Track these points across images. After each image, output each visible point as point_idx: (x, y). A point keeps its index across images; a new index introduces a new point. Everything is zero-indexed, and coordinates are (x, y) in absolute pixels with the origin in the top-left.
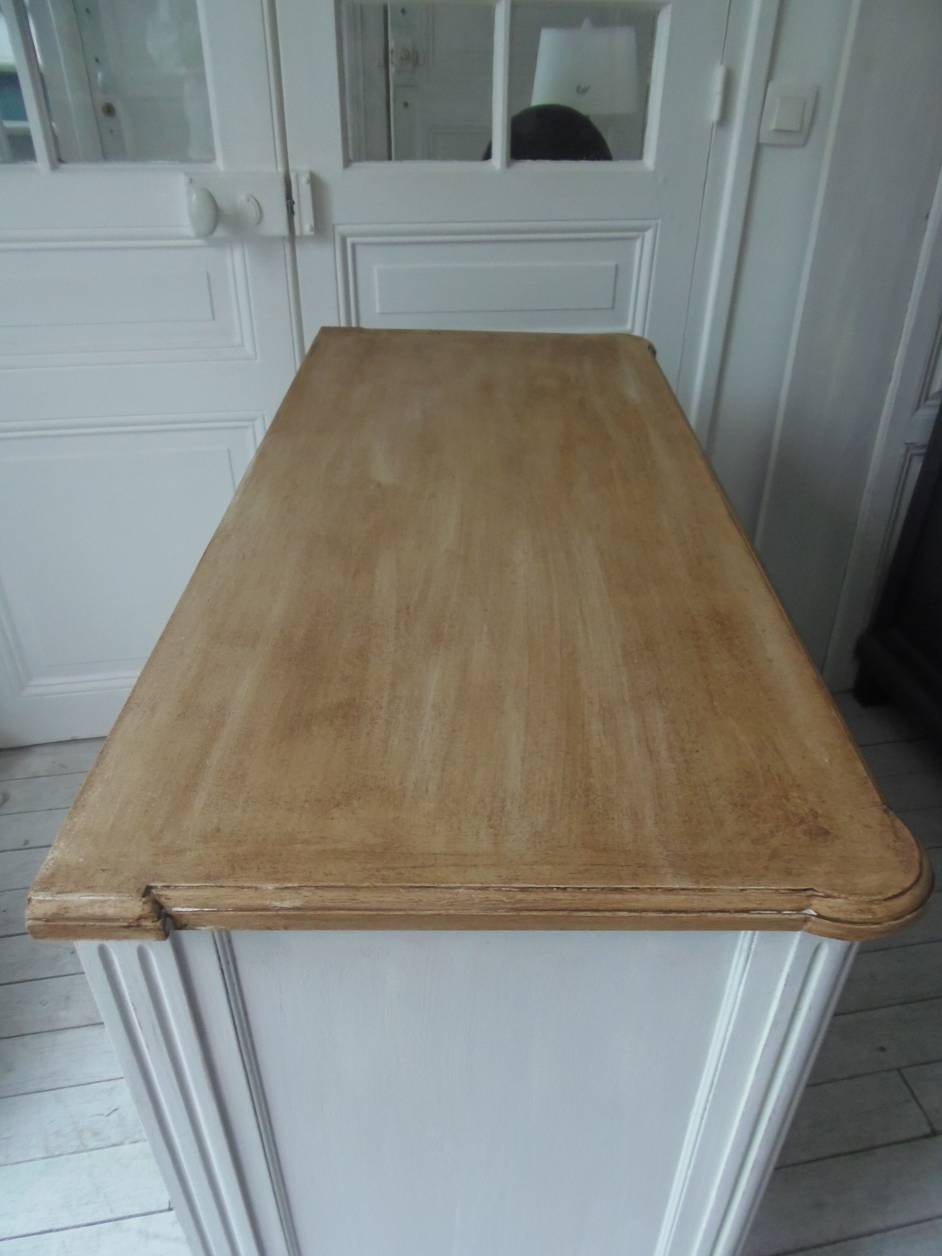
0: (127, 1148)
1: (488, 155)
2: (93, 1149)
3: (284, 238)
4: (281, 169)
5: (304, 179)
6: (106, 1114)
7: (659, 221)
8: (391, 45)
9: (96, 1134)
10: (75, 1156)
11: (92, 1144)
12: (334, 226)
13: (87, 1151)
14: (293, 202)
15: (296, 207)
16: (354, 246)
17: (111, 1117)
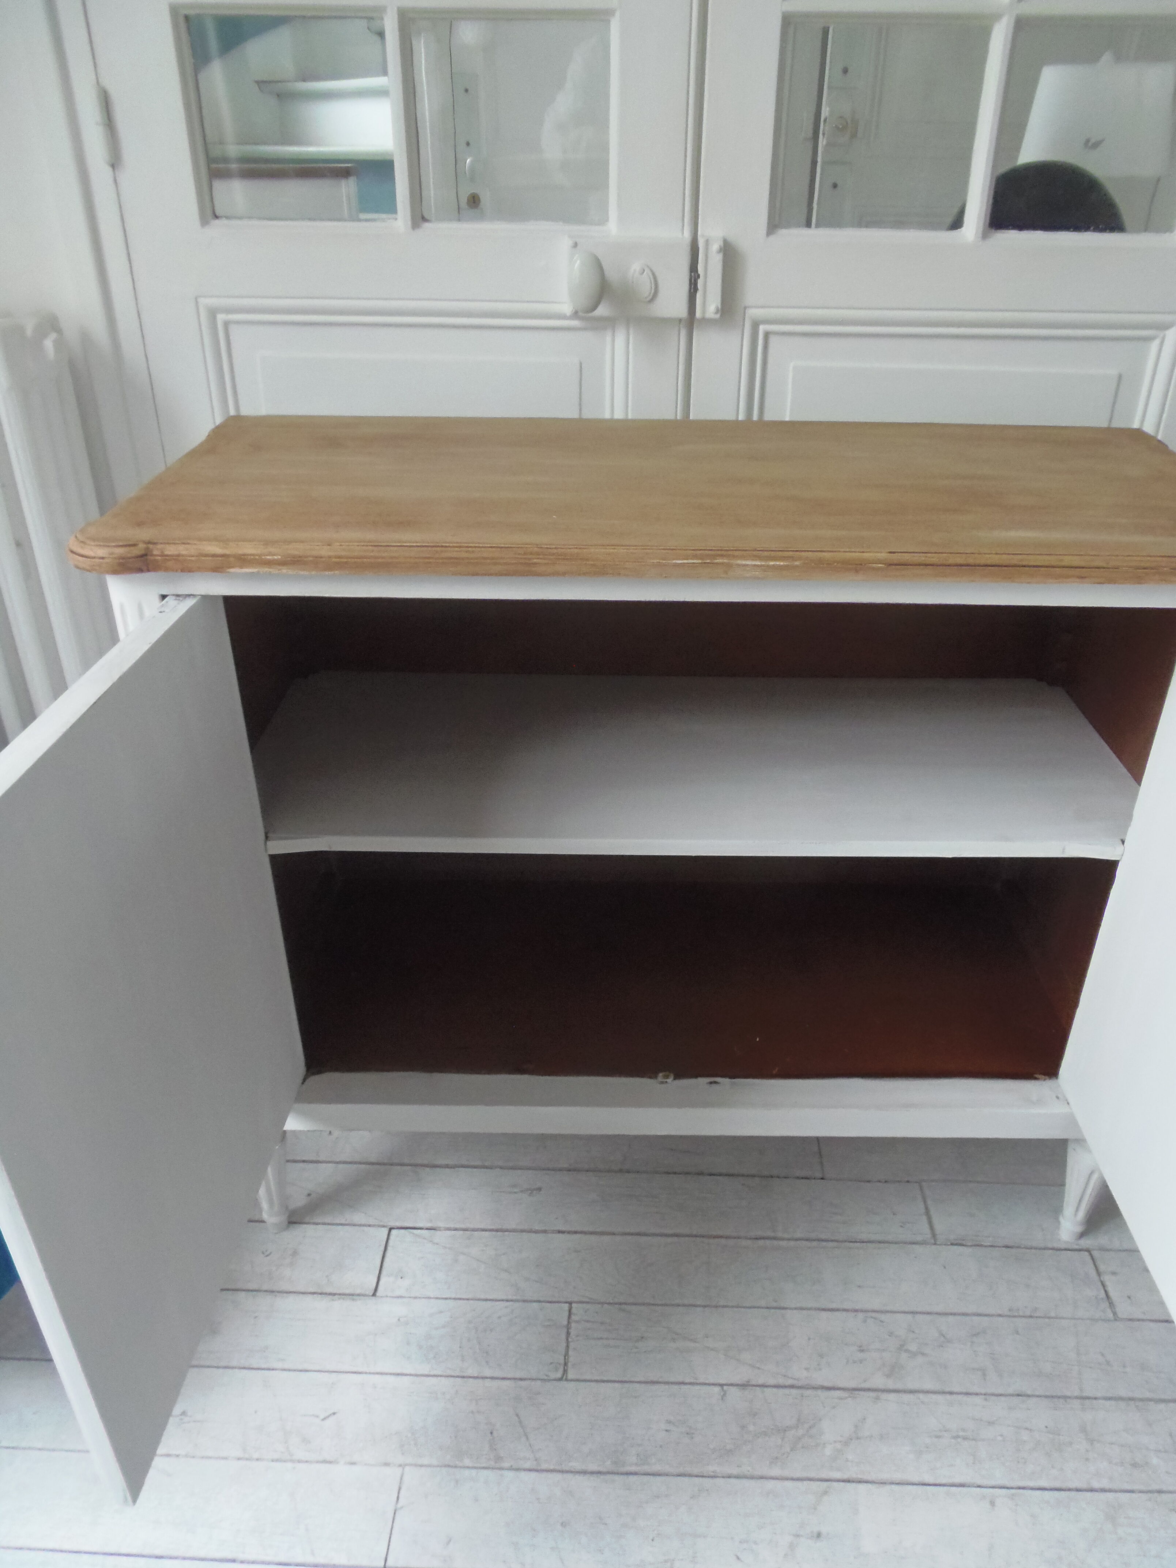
0: (340, 1471)
2: (299, 1461)
3: (680, 320)
4: (687, 235)
5: (715, 247)
6: (322, 1417)
8: (825, 111)
9: (306, 1441)
10: (278, 1465)
11: (301, 1454)
12: (745, 308)
13: (292, 1461)
14: (699, 276)
15: (700, 283)
16: (767, 335)
17: (328, 1422)
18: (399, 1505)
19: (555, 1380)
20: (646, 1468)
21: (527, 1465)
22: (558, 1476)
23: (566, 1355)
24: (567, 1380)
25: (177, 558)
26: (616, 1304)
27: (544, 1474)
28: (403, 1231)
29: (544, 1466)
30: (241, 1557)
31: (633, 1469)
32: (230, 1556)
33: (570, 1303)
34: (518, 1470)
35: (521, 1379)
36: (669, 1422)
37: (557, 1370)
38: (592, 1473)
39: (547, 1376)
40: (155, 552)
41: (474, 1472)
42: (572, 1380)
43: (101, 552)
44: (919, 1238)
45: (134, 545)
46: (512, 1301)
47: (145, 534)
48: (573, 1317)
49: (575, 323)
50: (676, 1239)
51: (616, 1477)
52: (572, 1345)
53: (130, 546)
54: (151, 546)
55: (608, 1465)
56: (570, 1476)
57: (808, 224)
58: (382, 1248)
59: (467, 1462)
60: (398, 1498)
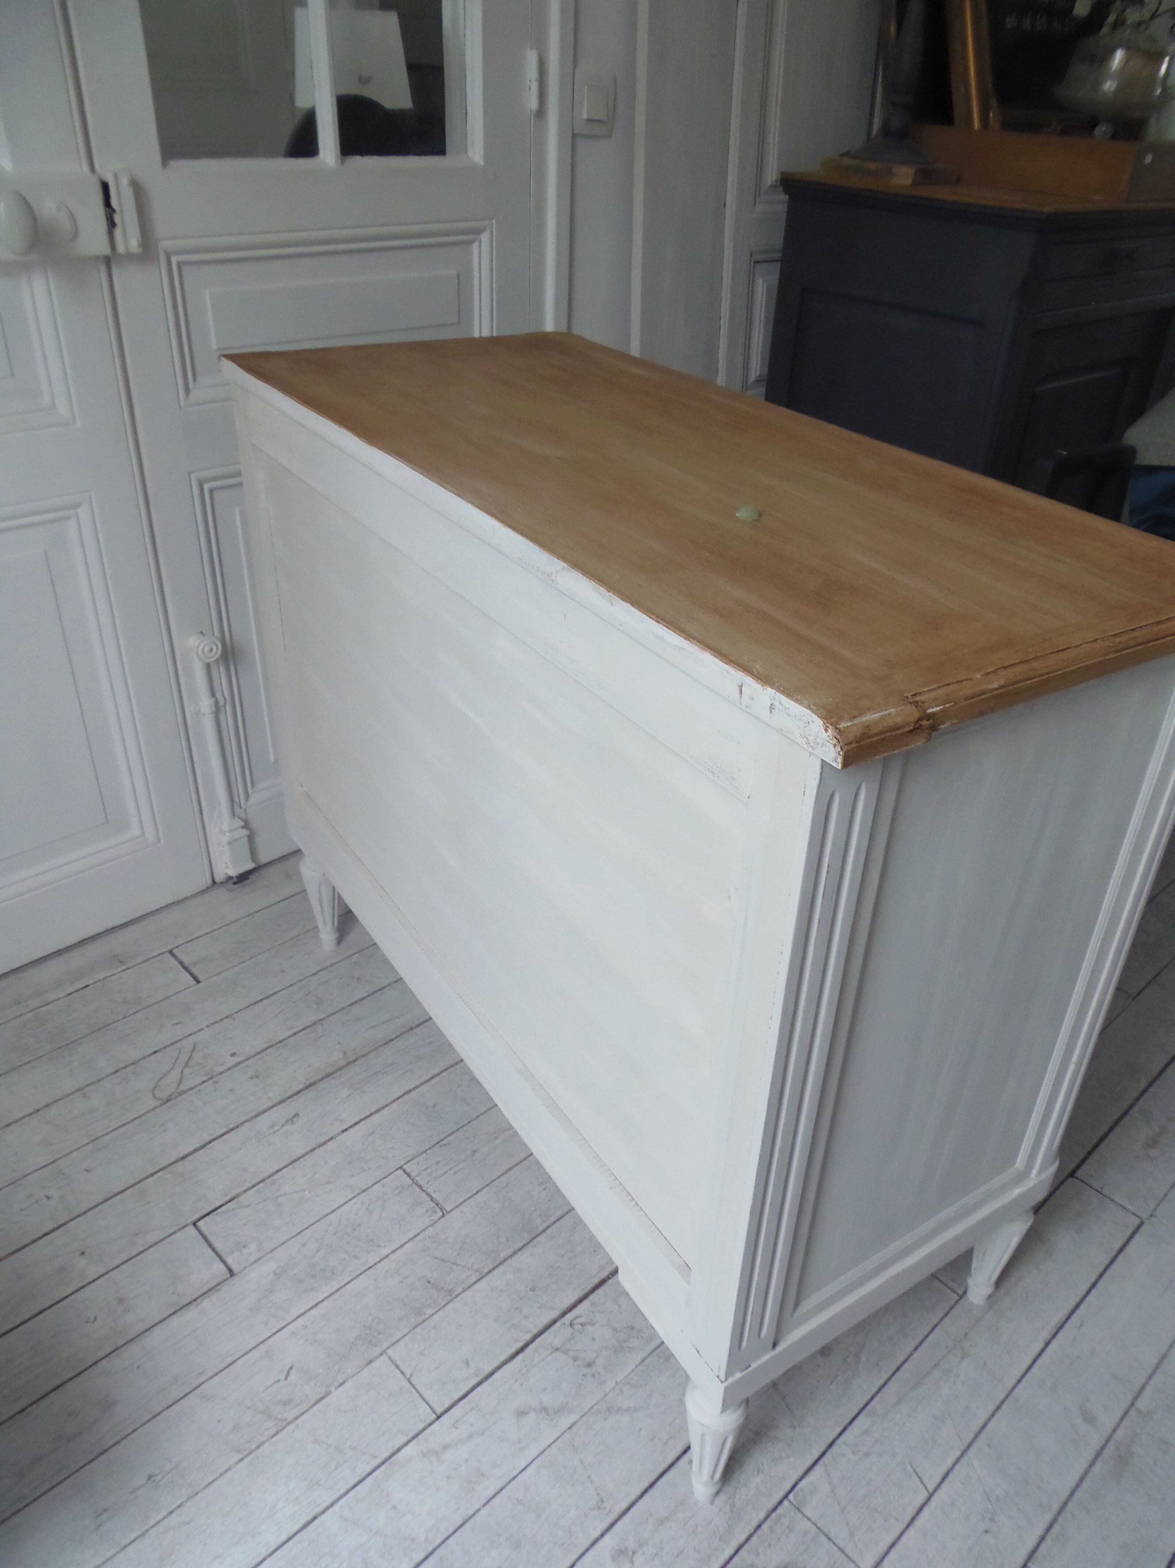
0: (338, 1396)
2: (296, 1418)
3: (101, 257)
4: (86, 169)
5: (125, 181)
6: (282, 1377)
7: (494, 221)
9: (286, 1403)
10: (280, 1436)
11: (292, 1414)
12: (158, 240)
13: (289, 1424)
14: (114, 211)
16: (180, 265)
17: (292, 1378)
18: (408, 1376)
19: (440, 1219)
20: (552, 1219)
21: (474, 1279)
22: (502, 1268)
23: (432, 1199)
24: (448, 1213)
26: (434, 1145)
27: (490, 1275)
28: (207, 1218)
29: (486, 1270)
30: (319, 1510)
31: (545, 1225)
32: (309, 1518)
33: (401, 1168)
34: (469, 1287)
35: (415, 1237)
36: (541, 1184)
37: (435, 1212)
38: (521, 1249)
39: (431, 1221)
41: (441, 1313)
42: (452, 1210)
46: (354, 1197)
48: (413, 1174)
51: (539, 1239)
52: (430, 1191)
55: (527, 1237)
56: (509, 1261)
58: (202, 1241)
59: (429, 1311)
60: (402, 1372)
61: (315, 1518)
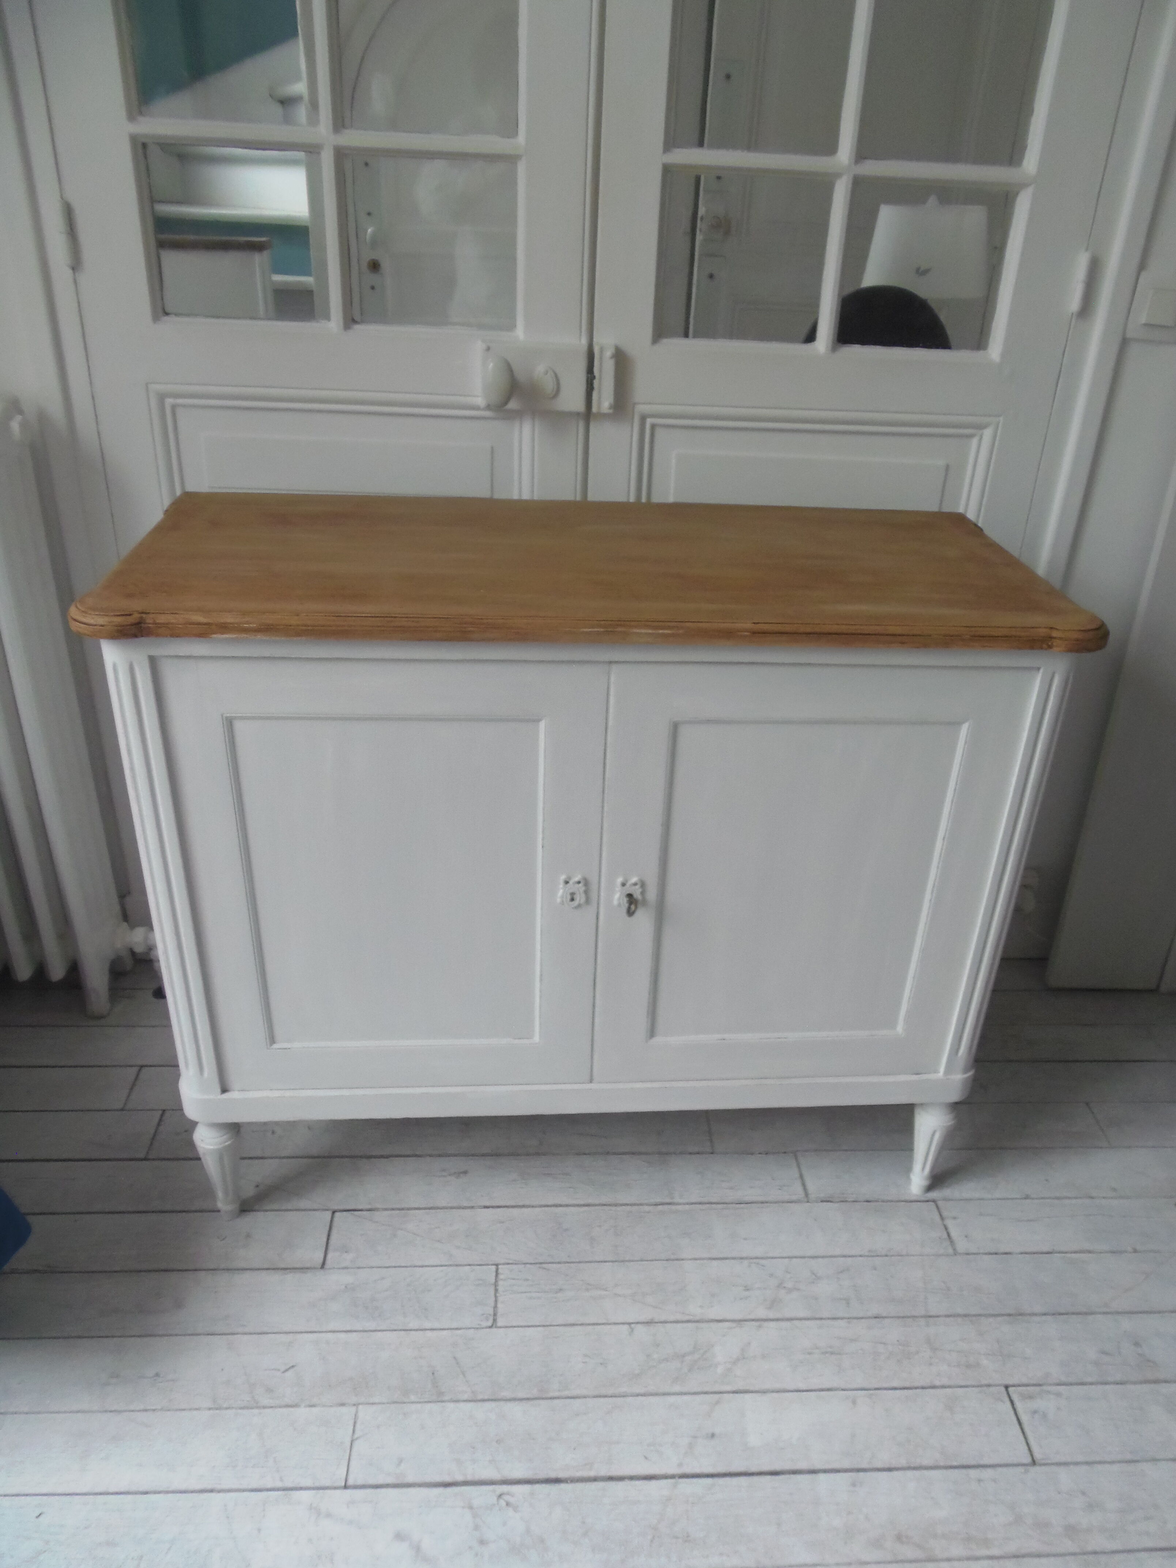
0: (302, 1412)
1: (811, 337)
2: (264, 1407)
3: (578, 414)
4: (584, 341)
5: (609, 353)
6: (283, 1368)
7: (1001, 419)
8: (702, 211)
9: (269, 1390)
10: (245, 1412)
11: (266, 1401)
12: (635, 404)
13: (258, 1407)
14: (594, 377)
15: (596, 383)
16: (653, 427)
17: (289, 1374)
18: (356, 1436)
19: (486, 1328)
20: (566, 1393)
21: (466, 1397)
22: (493, 1405)
23: (495, 1307)
24: (496, 1327)
25: (166, 625)
26: (536, 1263)
27: (480, 1404)
28: (345, 1213)
29: (480, 1397)
30: (219, 1487)
31: (557, 1394)
32: (209, 1487)
33: (497, 1265)
34: (457, 1401)
35: (457, 1329)
36: (586, 1356)
37: (487, 1320)
38: (521, 1400)
39: (479, 1325)
40: (148, 621)
41: (419, 1406)
42: (501, 1327)
43: (101, 621)
44: (794, 1198)
45: (130, 615)
46: (446, 1266)
47: (137, 605)
48: (501, 1277)
49: (488, 413)
50: (586, 1208)
51: (542, 1402)
52: (500, 1299)
53: (127, 615)
54: (144, 616)
55: (535, 1392)
56: (502, 1403)
57: (686, 335)
58: (327, 1228)
59: (413, 1398)
60: (354, 1431)
61: (212, 1491)
